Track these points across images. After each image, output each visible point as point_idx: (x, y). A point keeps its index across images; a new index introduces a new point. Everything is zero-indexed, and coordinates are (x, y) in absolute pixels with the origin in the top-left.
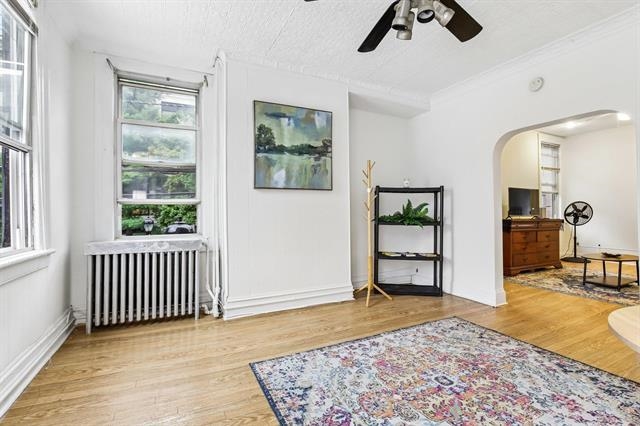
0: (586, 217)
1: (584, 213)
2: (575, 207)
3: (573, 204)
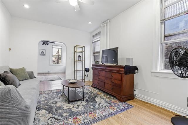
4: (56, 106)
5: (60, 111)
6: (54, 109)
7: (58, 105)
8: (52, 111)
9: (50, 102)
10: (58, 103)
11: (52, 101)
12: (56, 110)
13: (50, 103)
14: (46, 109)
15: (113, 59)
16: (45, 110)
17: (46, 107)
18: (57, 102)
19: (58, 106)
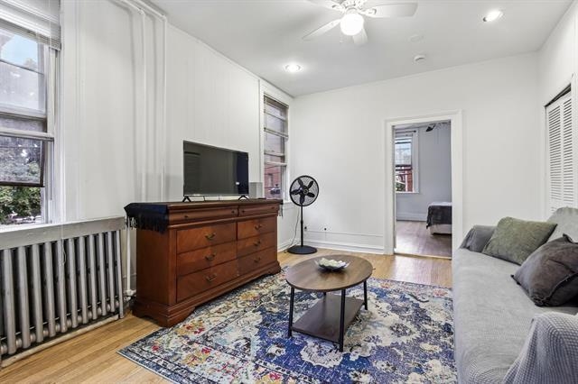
0: (312, 195)
1: (311, 190)
2: (301, 183)
3: (298, 179)
4: (402, 318)
5: (400, 304)
6: (411, 312)
7: (394, 318)
8: (416, 311)
9: (410, 338)
10: (391, 324)
11: (404, 339)
12: (407, 309)
13: (413, 336)
14: (430, 320)
15: (238, 183)
16: (432, 319)
17: (428, 327)
18: (391, 328)
19: (398, 316)
